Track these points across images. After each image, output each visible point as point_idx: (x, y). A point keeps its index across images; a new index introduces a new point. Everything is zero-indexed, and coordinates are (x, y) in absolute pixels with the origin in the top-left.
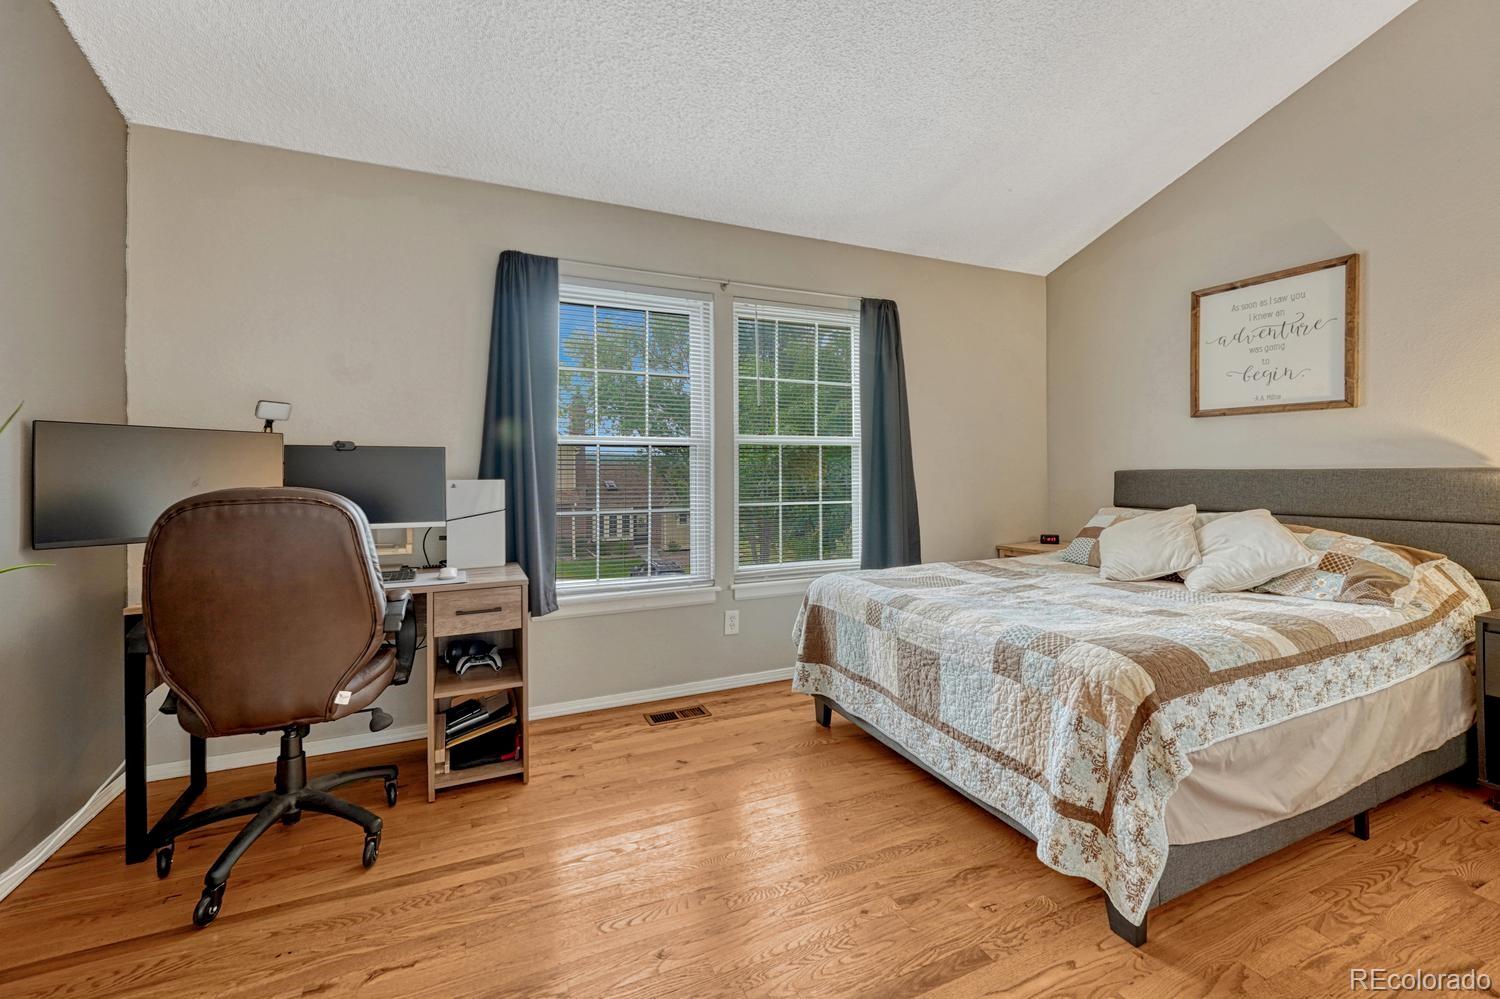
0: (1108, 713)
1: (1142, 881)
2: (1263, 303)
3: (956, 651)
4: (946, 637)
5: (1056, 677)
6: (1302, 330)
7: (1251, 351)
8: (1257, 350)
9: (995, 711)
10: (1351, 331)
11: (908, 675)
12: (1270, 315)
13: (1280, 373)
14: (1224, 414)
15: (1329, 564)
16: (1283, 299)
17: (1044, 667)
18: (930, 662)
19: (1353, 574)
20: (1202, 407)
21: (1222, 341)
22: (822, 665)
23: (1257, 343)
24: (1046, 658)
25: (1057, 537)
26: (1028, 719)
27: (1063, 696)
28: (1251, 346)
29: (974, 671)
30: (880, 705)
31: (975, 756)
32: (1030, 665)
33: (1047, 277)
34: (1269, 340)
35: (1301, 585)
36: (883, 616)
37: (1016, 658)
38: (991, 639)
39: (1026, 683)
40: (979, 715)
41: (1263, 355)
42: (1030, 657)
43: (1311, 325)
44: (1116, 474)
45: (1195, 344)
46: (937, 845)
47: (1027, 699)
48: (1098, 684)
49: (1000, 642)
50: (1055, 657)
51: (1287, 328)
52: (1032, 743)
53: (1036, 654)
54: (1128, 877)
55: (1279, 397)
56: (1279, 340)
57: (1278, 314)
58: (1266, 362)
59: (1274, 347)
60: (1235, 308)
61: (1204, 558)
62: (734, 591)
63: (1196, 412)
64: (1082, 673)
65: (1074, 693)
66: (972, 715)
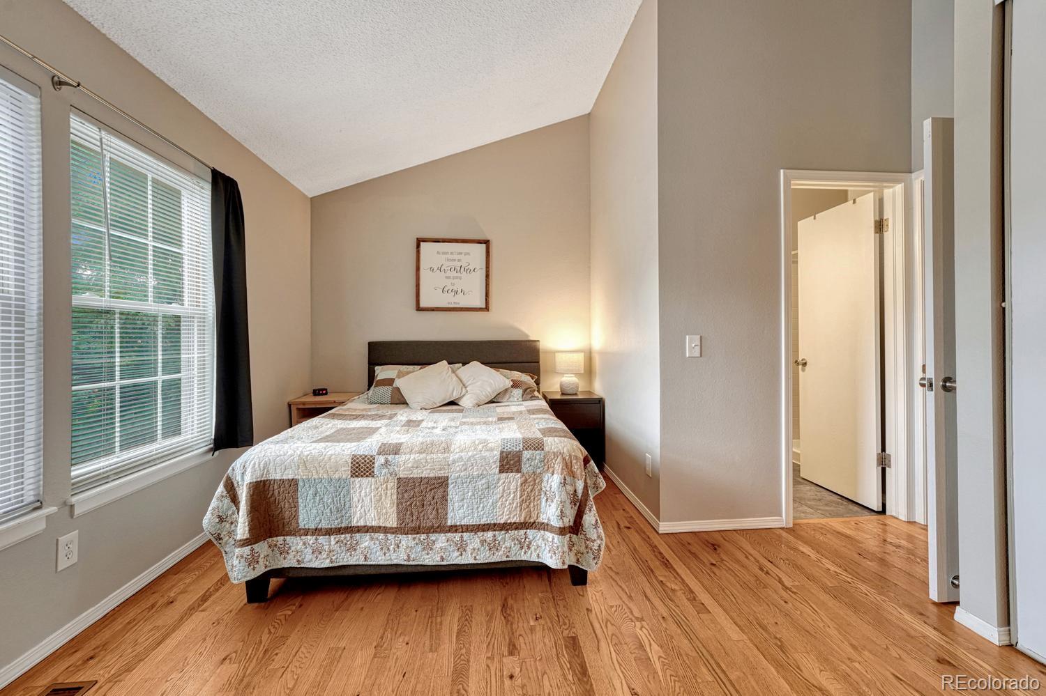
0: (575, 470)
1: (599, 546)
2: (452, 253)
3: (465, 470)
4: (454, 462)
5: (546, 461)
6: (468, 271)
7: (446, 277)
8: (449, 277)
9: (500, 498)
10: (487, 276)
11: (411, 504)
12: (455, 260)
13: (459, 291)
14: (433, 310)
15: (516, 385)
16: (461, 253)
17: (538, 457)
18: (437, 486)
19: (524, 388)
20: (422, 305)
21: (432, 269)
22: (270, 540)
23: (449, 274)
24: (537, 452)
25: (326, 390)
26: (526, 493)
27: (551, 470)
28: (446, 275)
29: (483, 478)
30: (366, 544)
31: (483, 536)
32: (528, 459)
33: (311, 198)
34: (454, 274)
35: (507, 396)
36: (376, 465)
37: (517, 459)
38: (495, 452)
39: (525, 472)
40: (486, 506)
41: (451, 281)
42: (527, 454)
43: (472, 270)
44: (369, 343)
45: (418, 269)
46: (471, 612)
47: (526, 481)
48: (570, 456)
49: (502, 453)
50: (543, 449)
51: (462, 269)
52: (528, 506)
53: (530, 452)
54: (594, 548)
55: (459, 303)
56: (459, 274)
57: (459, 260)
58: (453, 285)
59: (457, 277)
60: (438, 253)
61: (468, 389)
62: (72, 506)
63: (419, 309)
64: (560, 453)
65: (558, 466)
66: (480, 509)
